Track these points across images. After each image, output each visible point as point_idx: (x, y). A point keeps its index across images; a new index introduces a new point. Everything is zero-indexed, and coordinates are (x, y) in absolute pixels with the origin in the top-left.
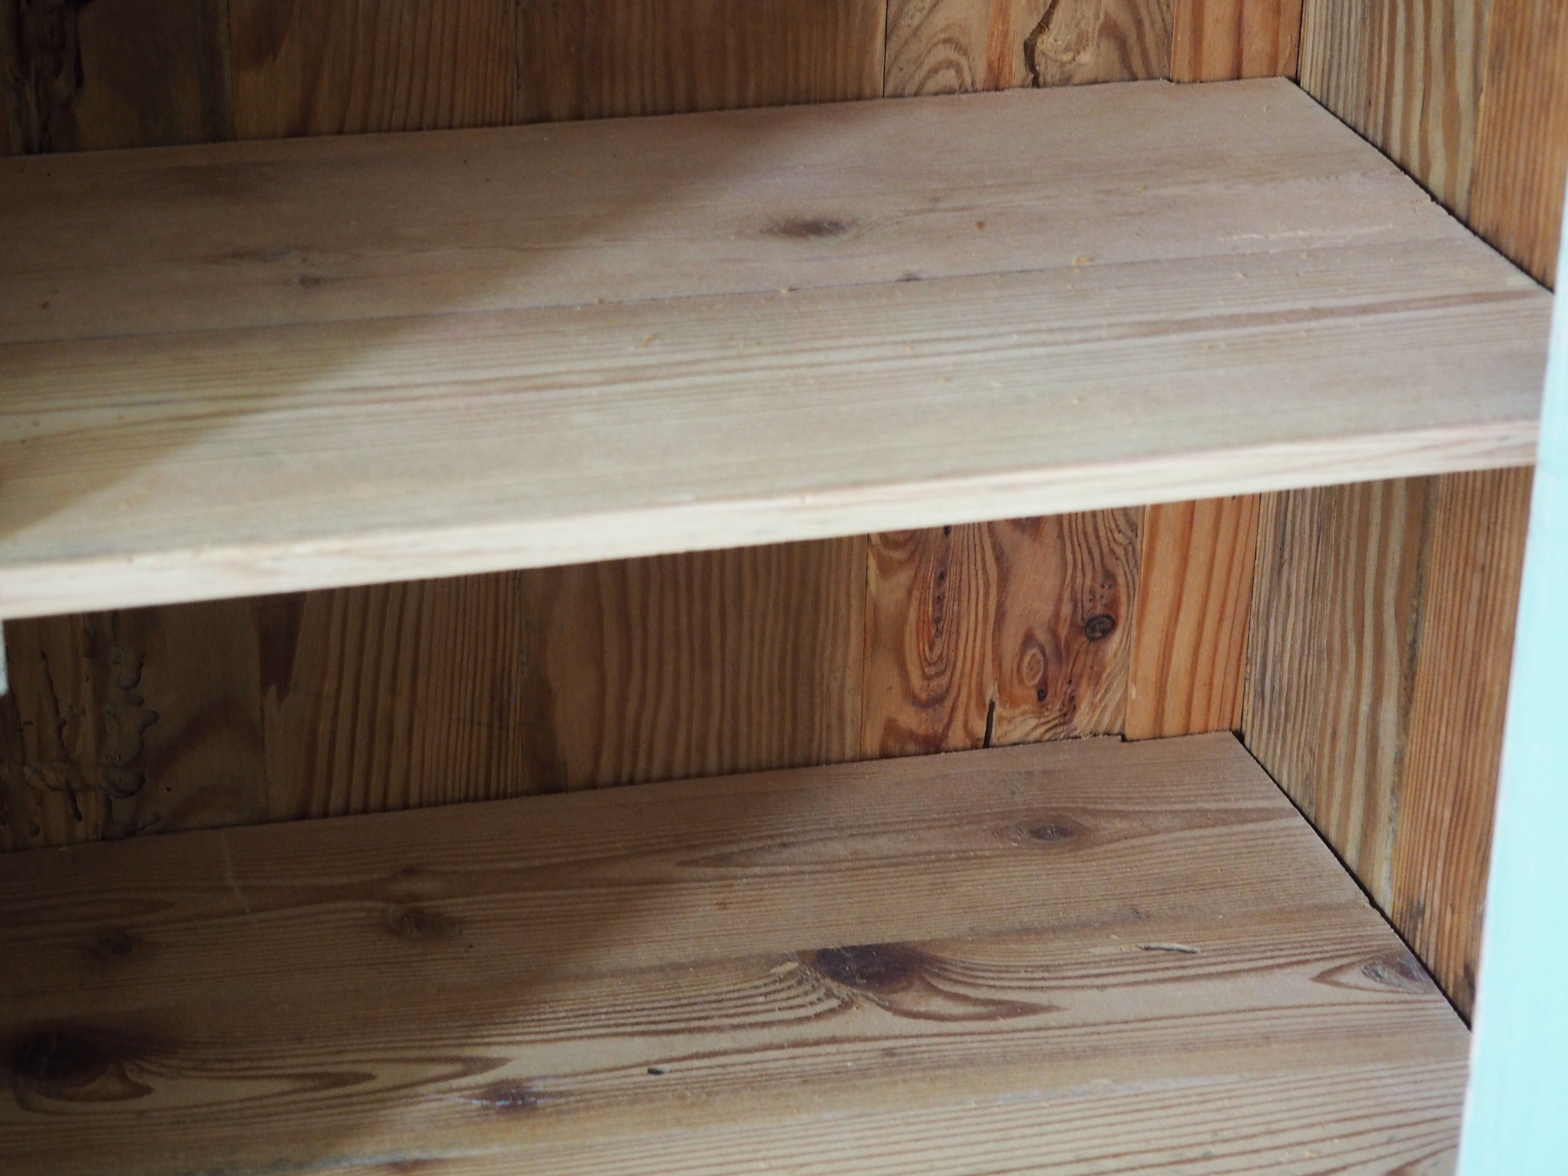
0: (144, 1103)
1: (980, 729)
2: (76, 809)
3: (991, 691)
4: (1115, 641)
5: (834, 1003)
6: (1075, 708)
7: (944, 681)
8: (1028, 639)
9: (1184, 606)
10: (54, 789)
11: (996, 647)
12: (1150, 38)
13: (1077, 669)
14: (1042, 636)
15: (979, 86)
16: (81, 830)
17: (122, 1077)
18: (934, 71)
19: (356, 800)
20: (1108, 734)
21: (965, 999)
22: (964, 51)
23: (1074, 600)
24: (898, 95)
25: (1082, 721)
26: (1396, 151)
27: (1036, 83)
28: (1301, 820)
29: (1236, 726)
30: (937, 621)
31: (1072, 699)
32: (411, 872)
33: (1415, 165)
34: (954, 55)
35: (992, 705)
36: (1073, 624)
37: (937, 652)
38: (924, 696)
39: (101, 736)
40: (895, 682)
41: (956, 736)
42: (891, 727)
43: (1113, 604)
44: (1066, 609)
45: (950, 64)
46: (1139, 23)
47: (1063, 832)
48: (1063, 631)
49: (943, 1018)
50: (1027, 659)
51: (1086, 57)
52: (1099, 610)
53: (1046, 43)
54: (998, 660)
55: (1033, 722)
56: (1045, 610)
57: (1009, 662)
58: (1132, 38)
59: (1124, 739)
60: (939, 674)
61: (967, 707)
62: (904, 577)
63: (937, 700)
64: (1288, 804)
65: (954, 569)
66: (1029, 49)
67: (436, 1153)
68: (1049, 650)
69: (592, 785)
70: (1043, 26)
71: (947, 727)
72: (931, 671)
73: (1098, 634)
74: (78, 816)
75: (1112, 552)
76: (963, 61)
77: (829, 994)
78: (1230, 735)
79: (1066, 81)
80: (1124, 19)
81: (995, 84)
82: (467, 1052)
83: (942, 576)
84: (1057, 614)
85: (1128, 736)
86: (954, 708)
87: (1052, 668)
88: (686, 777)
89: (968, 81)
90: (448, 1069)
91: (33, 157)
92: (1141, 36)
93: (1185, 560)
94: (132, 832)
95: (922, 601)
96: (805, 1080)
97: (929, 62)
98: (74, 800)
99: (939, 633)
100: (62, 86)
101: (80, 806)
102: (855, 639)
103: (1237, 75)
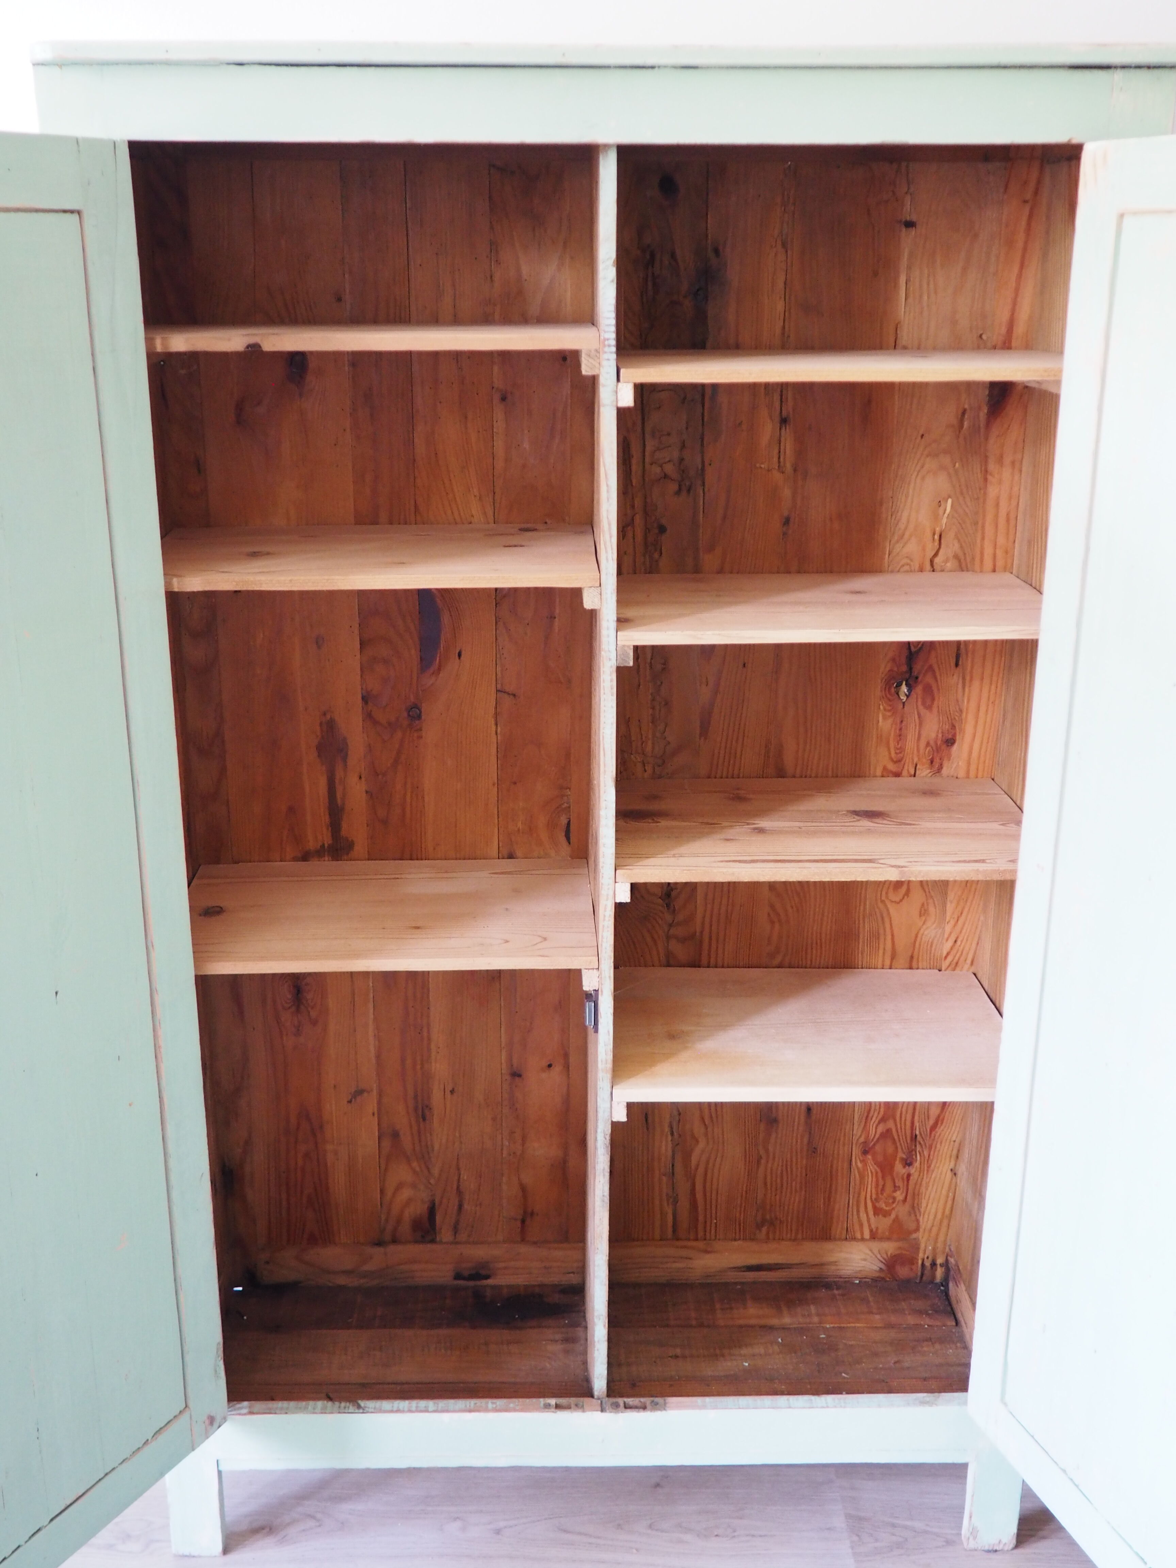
0: (658, 824)
1: (913, 773)
2: (645, 769)
3: (916, 760)
4: (955, 747)
5: (854, 820)
6: (942, 768)
7: (901, 755)
8: (928, 744)
9: (976, 737)
10: (640, 762)
11: (918, 746)
12: (968, 560)
13: (943, 755)
14: (932, 743)
15: (916, 570)
16: (646, 775)
17: (653, 820)
18: (903, 566)
19: (725, 774)
20: (953, 777)
21: (894, 821)
22: (911, 560)
23: (942, 733)
24: (892, 572)
25: (945, 771)
26: (1034, 585)
27: (933, 571)
28: (1006, 796)
29: (992, 777)
30: (900, 735)
31: (941, 765)
32: (738, 789)
33: (1038, 588)
34: (909, 561)
35: (916, 765)
36: (942, 741)
37: (899, 746)
38: (895, 760)
39: (653, 748)
40: (887, 753)
41: (905, 773)
42: (885, 768)
43: (954, 735)
44: (940, 736)
45: (908, 564)
46: (965, 554)
47: (932, 793)
48: (939, 743)
49: (886, 824)
50: (927, 751)
51: (949, 565)
52: (950, 736)
53: (937, 560)
54: (918, 750)
55: (929, 771)
56: (933, 735)
57: (922, 751)
58: (962, 558)
59: (957, 778)
60: (901, 753)
61: (908, 764)
62: (890, 721)
63: (900, 761)
64: (1003, 793)
65: (905, 719)
66: (932, 562)
67: (737, 838)
68: (934, 748)
69: (794, 777)
70: (936, 554)
71: (902, 770)
72: (898, 751)
73: (950, 744)
74: (646, 771)
75: (955, 718)
76: (912, 563)
77: (854, 818)
78: (990, 779)
79: (942, 571)
80: (961, 554)
81: (921, 570)
82: (747, 822)
83: (902, 722)
84: (937, 736)
85: (959, 776)
86: (904, 764)
87: (935, 754)
88: (822, 777)
89: (913, 569)
90: (743, 824)
91: (647, 575)
92: (965, 559)
93: (977, 722)
94: (660, 777)
95: (895, 729)
96: (843, 832)
97: (901, 564)
98: (645, 766)
99: (900, 739)
100: (656, 556)
101: (646, 768)
102: (874, 740)
103: (994, 571)
